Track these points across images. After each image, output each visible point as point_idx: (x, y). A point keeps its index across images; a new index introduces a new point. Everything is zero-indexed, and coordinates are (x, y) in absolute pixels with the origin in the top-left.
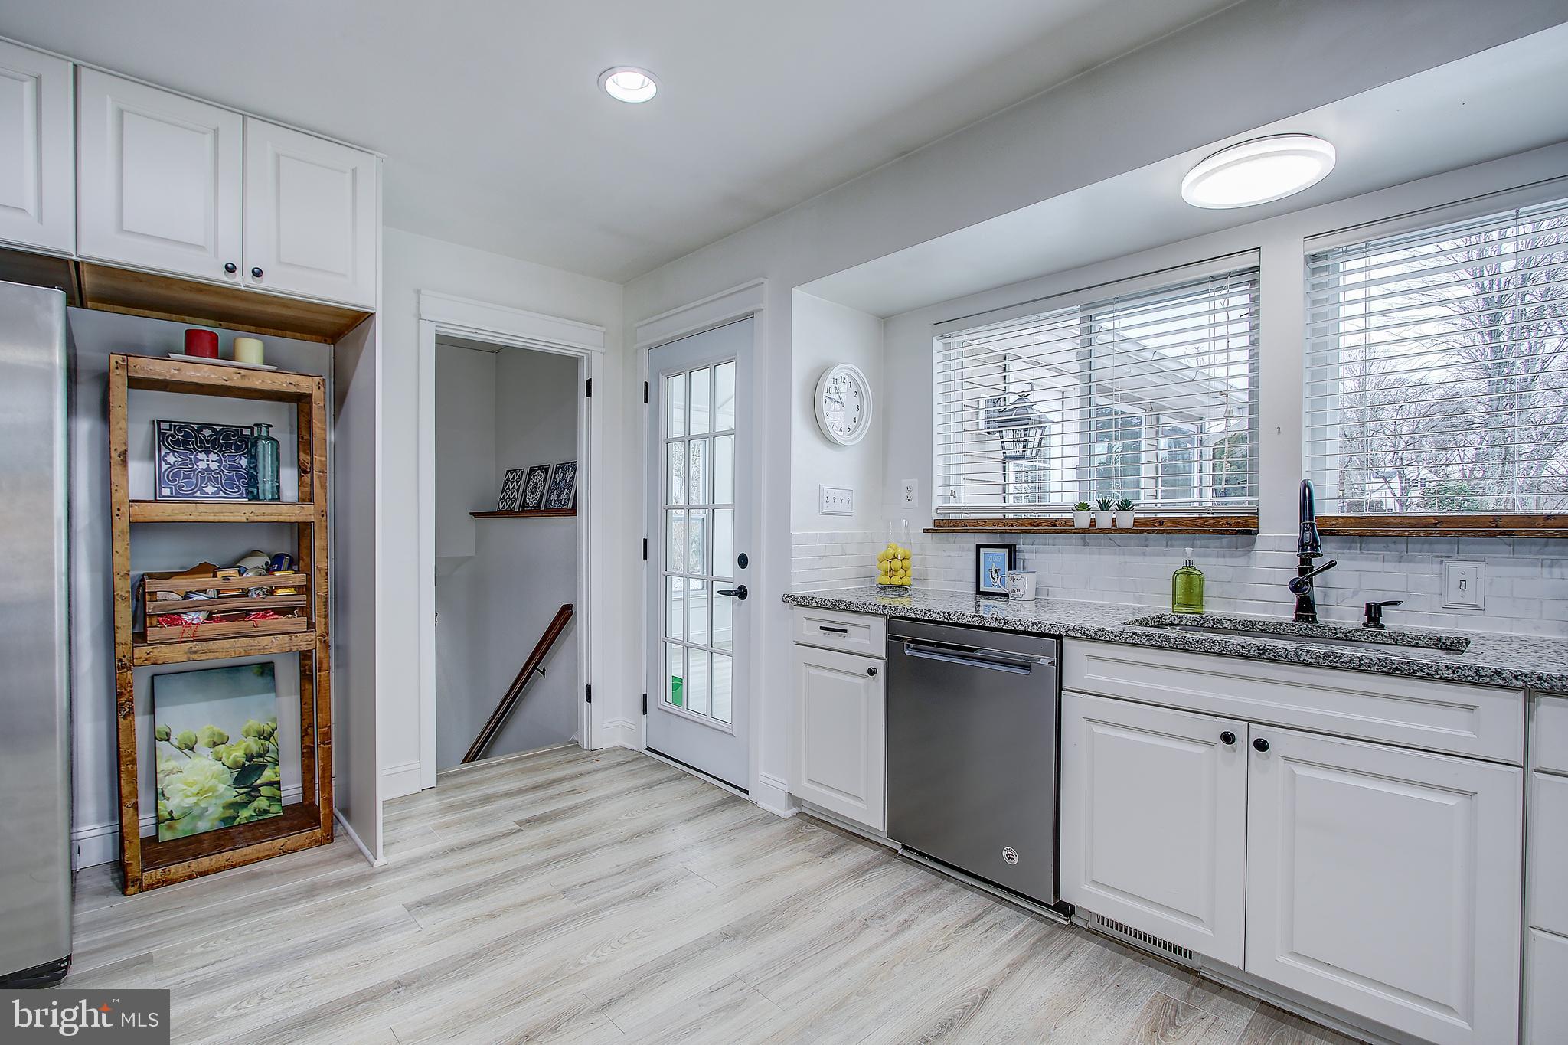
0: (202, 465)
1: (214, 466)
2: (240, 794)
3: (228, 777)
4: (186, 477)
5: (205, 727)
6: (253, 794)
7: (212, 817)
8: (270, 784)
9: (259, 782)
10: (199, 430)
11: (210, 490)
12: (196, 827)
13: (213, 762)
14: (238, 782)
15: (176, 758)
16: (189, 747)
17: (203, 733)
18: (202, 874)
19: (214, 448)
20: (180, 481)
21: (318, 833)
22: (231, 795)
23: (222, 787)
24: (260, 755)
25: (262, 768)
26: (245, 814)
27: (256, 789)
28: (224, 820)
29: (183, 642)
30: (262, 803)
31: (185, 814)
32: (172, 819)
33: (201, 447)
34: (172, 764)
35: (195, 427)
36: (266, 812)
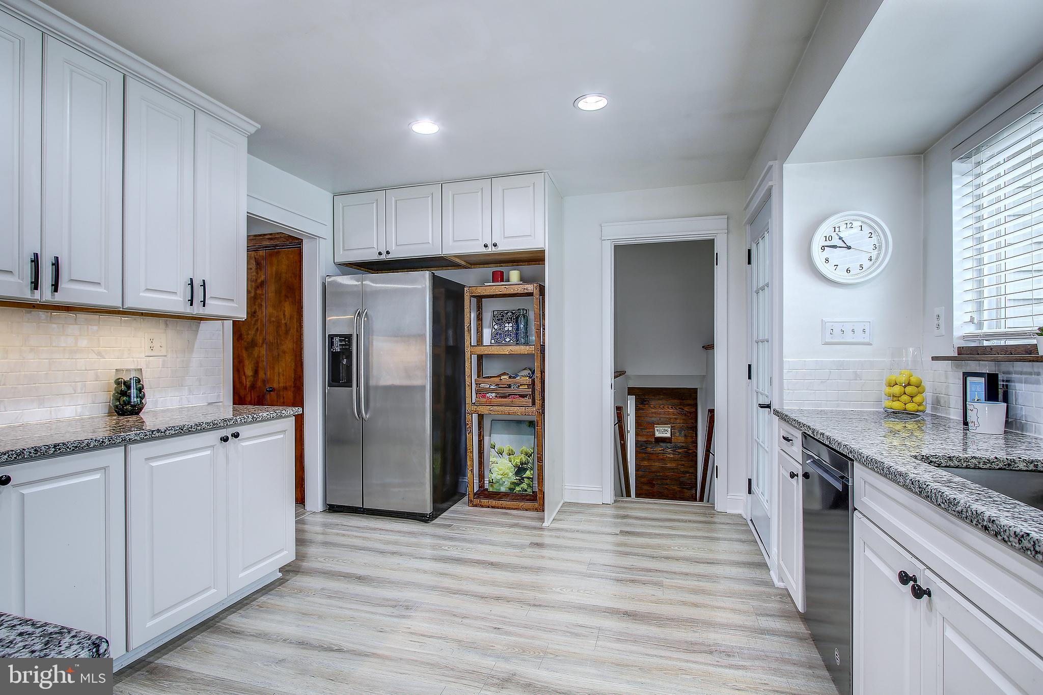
0: (506, 329)
1: (510, 329)
2: (517, 479)
3: (513, 470)
4: (500, 334)
5: (507, 446)
6: (521, 480)
7: (506, 486)
8: (528, 478)
9: (524, 476)
10: (507, 313)
11: (508, 340)
12: (500, 489)
13: (508, 462)
14: (517, 474)
15: (496, 457)
16: (500, 453)
17: (506, 449)
18: (493, 507)
19: (511, 321)
20: (498, 337)
21: (536, 505)
22: (514, 479)
23: (511, 474)
24: (525, 464)
25: (526, 470)
26: (518, 489)
27: (523, 479)
28: (510, 489)
29: (486, 406)
30: (524, 486)
31: (497, 482)
32: (493, 482)
33: (506, 321)
34: (495, 459)
35: (506, 312)
36: (526, 491)
